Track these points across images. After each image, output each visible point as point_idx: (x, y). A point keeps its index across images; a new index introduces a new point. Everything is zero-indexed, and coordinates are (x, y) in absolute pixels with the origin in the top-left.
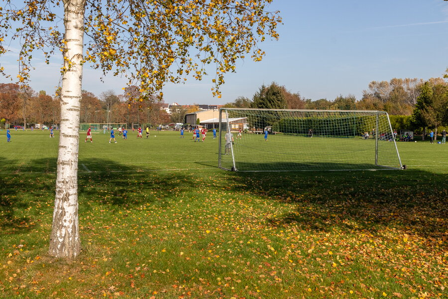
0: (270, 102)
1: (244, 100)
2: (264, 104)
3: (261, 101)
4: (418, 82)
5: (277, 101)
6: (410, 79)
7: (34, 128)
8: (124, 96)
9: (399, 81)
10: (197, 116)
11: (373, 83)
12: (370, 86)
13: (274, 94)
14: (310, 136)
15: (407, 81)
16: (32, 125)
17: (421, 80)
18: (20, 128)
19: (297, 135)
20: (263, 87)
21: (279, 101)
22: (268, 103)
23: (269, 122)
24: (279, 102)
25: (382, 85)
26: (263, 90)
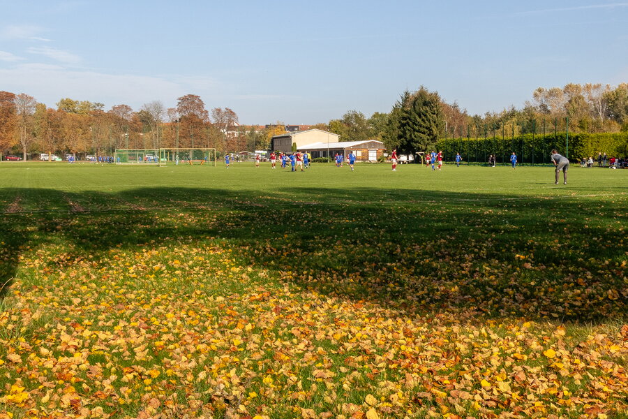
0: (420, 117)
1: (356, 116)
2: (410, 120)
3: (405, 115)
4: (603, 90)
5: (432, 115)
6: (593, 85)
7: (39, 159)
8: (177, 111)
9: (577, 87)
10: (293, 138)
11: (540, 91)
12: (536, 95)
13: (425, 104)
14: (491, 165)
15: (588, 87)
16: (34, 156)
17: (608, 86)
18: (16, 160)
19: (468, 165)
20: (407, 94)
21: (434, 114)
22: (417, 117)
23: (420, 146)
24: (435, 116)
25: (552, 93)
26: (406, 98)
